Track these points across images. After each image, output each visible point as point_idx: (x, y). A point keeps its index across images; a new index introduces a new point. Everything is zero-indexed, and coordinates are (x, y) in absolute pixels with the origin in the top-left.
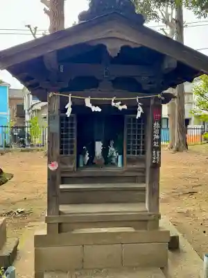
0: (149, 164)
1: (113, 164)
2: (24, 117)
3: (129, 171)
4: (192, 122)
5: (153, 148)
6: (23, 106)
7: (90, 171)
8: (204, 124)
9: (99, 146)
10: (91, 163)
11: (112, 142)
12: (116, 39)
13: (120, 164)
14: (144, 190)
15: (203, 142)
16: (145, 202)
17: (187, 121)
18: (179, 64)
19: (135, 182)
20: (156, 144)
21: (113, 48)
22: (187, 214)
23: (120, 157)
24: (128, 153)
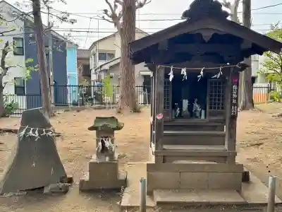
0: (228, 116)
1: (197, 117)
2: (90, 76)
3: (210, 121)
4: (259, 79)
5: (232, 104)
6: (89, 66)
7: (181, 121)
8: (270, 82)
9: (185, 103)
10: (180, 116)
11: (196, 100)
12: (208, 29)
13: (203, 117)
14: (224, 136)
15: (269, 100)
16: (224, 144)
17: (254, 80)
18: (254, 45)
19: (215, 130)
20: (234, 101)
21: (207, 35)
22: (255, 160)
23: (203, 111)
24: (211, 108)
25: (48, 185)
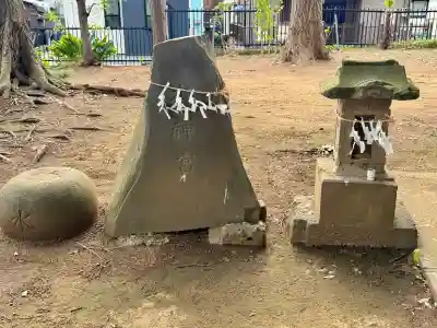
25: (219, 225)
